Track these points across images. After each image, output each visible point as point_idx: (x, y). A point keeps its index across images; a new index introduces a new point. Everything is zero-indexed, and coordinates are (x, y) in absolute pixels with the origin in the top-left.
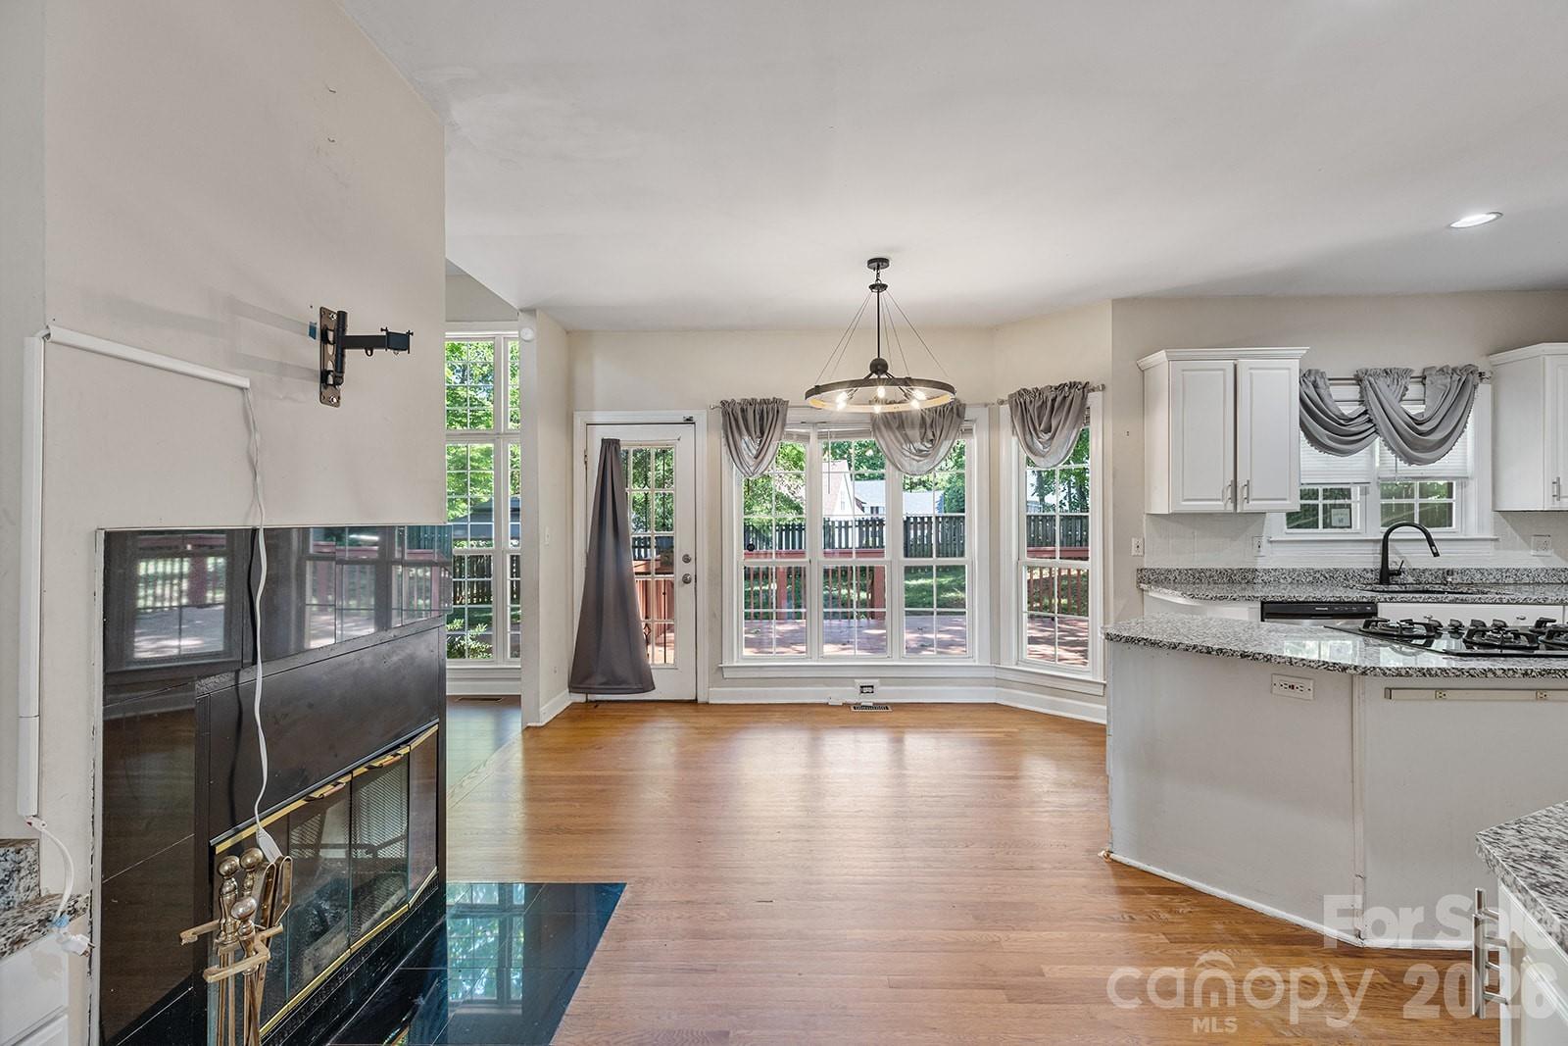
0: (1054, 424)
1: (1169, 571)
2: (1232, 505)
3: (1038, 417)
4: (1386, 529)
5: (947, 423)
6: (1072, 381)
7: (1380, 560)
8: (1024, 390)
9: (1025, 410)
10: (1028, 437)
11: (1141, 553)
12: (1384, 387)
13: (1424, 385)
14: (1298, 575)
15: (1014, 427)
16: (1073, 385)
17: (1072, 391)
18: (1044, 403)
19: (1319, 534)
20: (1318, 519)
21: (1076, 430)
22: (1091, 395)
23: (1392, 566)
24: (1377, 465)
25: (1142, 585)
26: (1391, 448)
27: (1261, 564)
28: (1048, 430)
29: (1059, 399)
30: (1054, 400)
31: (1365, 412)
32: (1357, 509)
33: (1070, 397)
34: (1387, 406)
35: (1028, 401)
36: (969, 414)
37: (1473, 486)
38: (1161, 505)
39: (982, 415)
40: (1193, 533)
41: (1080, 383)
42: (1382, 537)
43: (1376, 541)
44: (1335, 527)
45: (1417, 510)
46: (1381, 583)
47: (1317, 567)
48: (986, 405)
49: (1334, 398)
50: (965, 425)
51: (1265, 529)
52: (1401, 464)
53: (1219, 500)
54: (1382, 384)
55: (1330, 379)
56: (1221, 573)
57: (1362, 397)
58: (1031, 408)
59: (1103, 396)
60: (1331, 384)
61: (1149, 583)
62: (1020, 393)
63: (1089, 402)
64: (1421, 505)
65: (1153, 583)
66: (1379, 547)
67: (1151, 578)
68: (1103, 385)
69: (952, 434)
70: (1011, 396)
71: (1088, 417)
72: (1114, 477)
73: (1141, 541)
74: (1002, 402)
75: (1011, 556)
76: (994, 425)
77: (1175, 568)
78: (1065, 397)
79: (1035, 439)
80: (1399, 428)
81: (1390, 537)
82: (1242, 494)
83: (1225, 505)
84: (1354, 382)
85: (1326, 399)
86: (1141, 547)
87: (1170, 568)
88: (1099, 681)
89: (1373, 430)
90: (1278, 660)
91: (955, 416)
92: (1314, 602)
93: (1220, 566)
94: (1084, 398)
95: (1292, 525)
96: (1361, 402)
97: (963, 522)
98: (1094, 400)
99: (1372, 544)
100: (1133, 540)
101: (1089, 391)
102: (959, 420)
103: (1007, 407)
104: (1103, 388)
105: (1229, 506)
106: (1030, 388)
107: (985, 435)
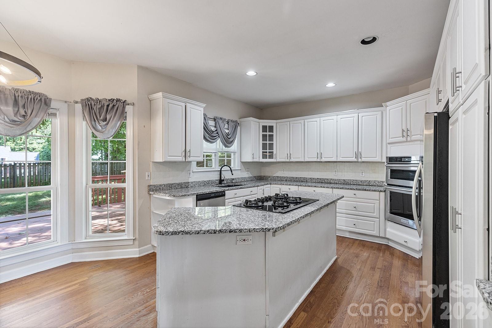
0: (108, 117)
1: (161, 185)
2: (184, 158)
3: (99, 113)
4: (221, 167)
5: (37, 107)
6: (118, 98)
7: (219, 177)
8: (90, 98)
9: (91, 108)
10: (93, 123)
11: (150, 179)
12: (221, 123)
13: (228, 124)
14: (200, 183)
15: (84, 116)
16: (118, 100)
17: (118, 103)
18: (102, 106)
19: (205, 169)
20: (204, 164)
21: (119, 122)
22: (127, 107)
23: (222, 179)
24: (218, 147)
25: (150, 192)
26: (222, 142)
27: (190, 180)
28: (105, 120)
29: (111, 106)
30: (108, 106)
31: (216, 130)
32: (213, 160)
33: (117, 106)
34: (222, 129)
35: (93, 104)
36: (53, 104)
37: (236, 155)
38: (159, 157)
39: (64, 107)
40: (169, 169)
41: (122, 100)
42: (220, 170)
43: (218, 171)
44: (208, 167)
45: (226, 161)
46: (220, 184)
47: (205, 180)
48: (66, 102)
49: (210, 124)
50: (50, 111)
51: (191, 168)
52: (224, 147)
53: (180, 156)
54: (220, 122)
55: (208, 118)
56: (178, 184)
57: (215, 125)
58: (95, 108)
59: (133, 108)
60: (209, 120)
61: (153, 191)
62: (88, 99)
63: (126, 110)
64: (227, 160)
65: (155, 191)
66: (219, 173)
67: (153, 189)
68: (133, 103)
69: (41, 115)
70: (82, 100)
71: (126, 117)
72: (138, 145)
73: (150, 174)
74: (77, 102)
75: (82, 183)
76: (71, 113)
77: (163, 184)
78: (114, 105)
79: (97, 124)
80: (224, 136)
81: (222, 170)
82: (188, 154)
83: (182, 158)
84: (213, 120)
85: (208, 124)
86: (150, 176)
87: (161, 184)
88: (131, 238)
89: (218, 136)
90: (245, 231)
91: (43, 103)
92: (211, 193)
93: (177, 182)
94: (124, 107)
95: (198, 166)
96: (215, 127)
97: (50, 165)
98: (128, 109)
99: (217, 172)
100: (146, 173)
101: (126, 105)
102: (47, 107)
103: (79, 107)
104: (133, 104)
105: (184, 160)
106: (94, 98)
107: (65, 119)
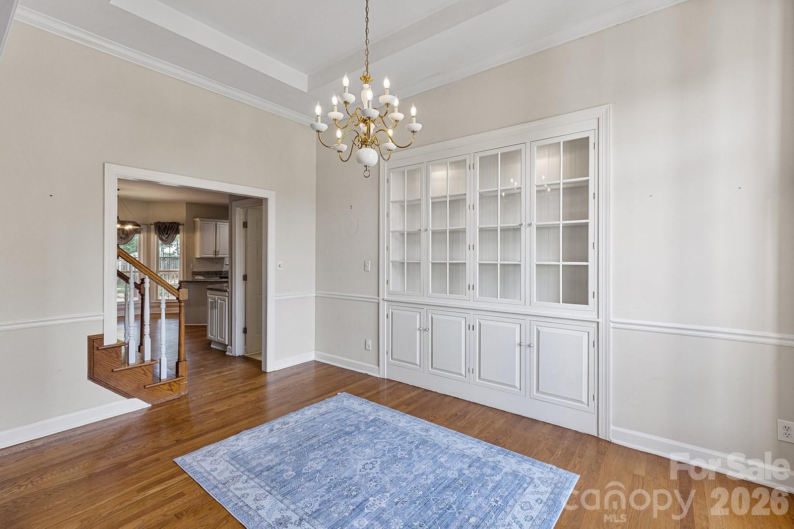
0: (169, 233)
1: (201, 272)
3: (164, 230)
9: (159, 227)
10: (160, 236)
11: (193, 268)
15: (156, 232)
16: (175, 223)
18: (166, 227)
21: (175, 235)
25: (194, 275)
27: (223, 270)
28: (167, 234)
29: (170, 226)
30: (169, 226)
33: (174, 226)
35: (160, 225)
38: (198, 256)
39: (145, 227)
40: (206, 262)
41: (177, 222)
48: (146, 225)
53: (212, 254)
56: (214, 272)
58: (162, 228)
59: (183, 227)
62: (159, 223)
65: (197, 275)
70: (155, 223)
71: (179, 232)
72: (186, 248)
74: (152, 224)
76: (149, 231)
78: (172, 225)
79: (162, 236)
82: (217, 253)
83: (213, 256)
86: (193, 266)
94: (178, 227)
98: (181, 227)
100: (191, 264)
101: (179, 225)
103: (153, 226)
104: (183, 225)
105: (215, 256)
106: (161, 221)
107: (146, 234)
